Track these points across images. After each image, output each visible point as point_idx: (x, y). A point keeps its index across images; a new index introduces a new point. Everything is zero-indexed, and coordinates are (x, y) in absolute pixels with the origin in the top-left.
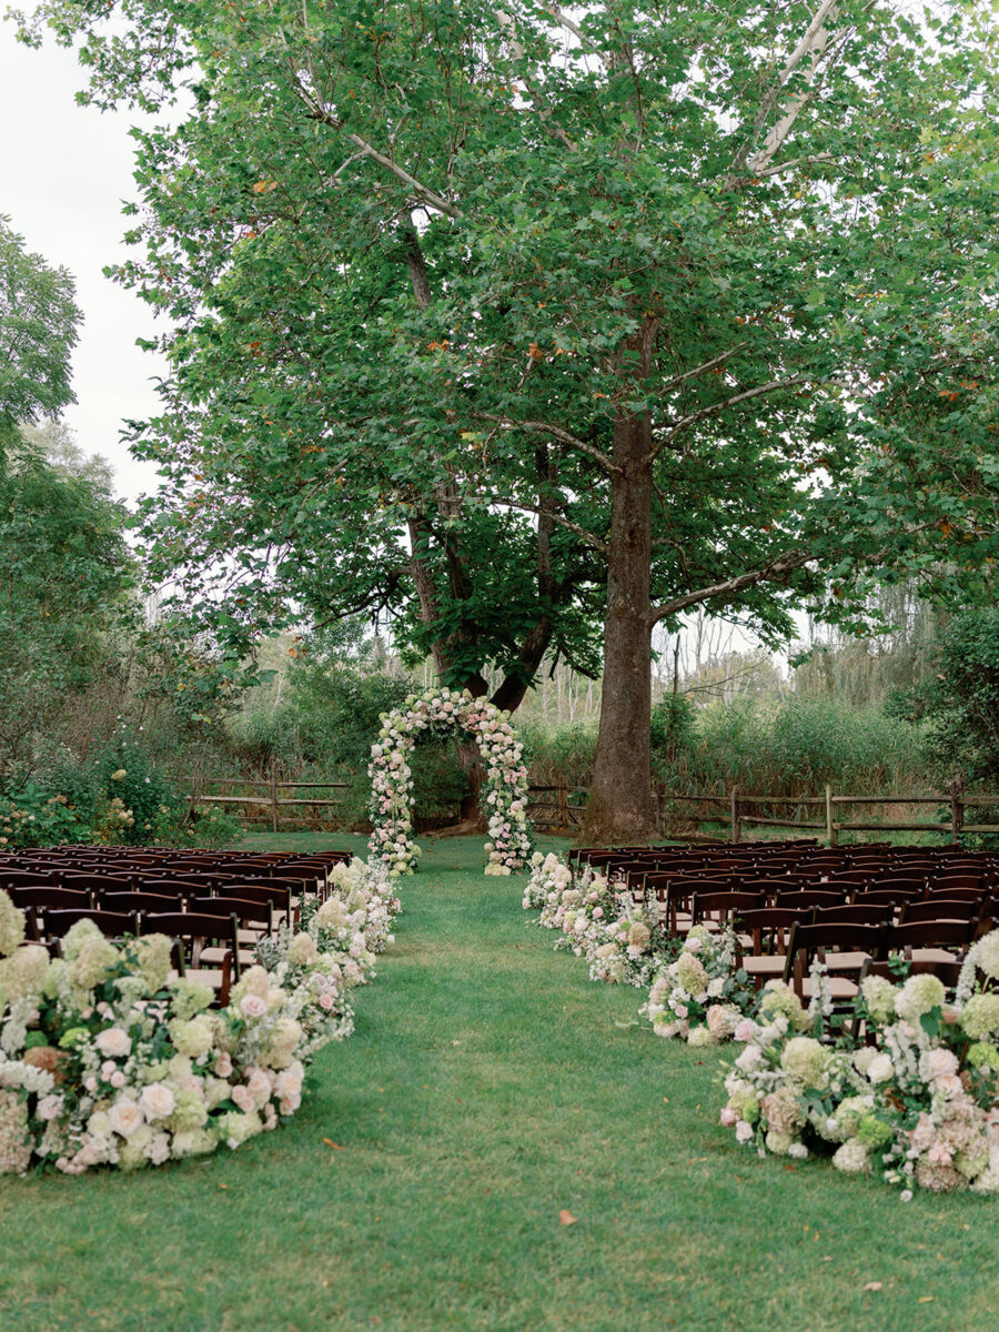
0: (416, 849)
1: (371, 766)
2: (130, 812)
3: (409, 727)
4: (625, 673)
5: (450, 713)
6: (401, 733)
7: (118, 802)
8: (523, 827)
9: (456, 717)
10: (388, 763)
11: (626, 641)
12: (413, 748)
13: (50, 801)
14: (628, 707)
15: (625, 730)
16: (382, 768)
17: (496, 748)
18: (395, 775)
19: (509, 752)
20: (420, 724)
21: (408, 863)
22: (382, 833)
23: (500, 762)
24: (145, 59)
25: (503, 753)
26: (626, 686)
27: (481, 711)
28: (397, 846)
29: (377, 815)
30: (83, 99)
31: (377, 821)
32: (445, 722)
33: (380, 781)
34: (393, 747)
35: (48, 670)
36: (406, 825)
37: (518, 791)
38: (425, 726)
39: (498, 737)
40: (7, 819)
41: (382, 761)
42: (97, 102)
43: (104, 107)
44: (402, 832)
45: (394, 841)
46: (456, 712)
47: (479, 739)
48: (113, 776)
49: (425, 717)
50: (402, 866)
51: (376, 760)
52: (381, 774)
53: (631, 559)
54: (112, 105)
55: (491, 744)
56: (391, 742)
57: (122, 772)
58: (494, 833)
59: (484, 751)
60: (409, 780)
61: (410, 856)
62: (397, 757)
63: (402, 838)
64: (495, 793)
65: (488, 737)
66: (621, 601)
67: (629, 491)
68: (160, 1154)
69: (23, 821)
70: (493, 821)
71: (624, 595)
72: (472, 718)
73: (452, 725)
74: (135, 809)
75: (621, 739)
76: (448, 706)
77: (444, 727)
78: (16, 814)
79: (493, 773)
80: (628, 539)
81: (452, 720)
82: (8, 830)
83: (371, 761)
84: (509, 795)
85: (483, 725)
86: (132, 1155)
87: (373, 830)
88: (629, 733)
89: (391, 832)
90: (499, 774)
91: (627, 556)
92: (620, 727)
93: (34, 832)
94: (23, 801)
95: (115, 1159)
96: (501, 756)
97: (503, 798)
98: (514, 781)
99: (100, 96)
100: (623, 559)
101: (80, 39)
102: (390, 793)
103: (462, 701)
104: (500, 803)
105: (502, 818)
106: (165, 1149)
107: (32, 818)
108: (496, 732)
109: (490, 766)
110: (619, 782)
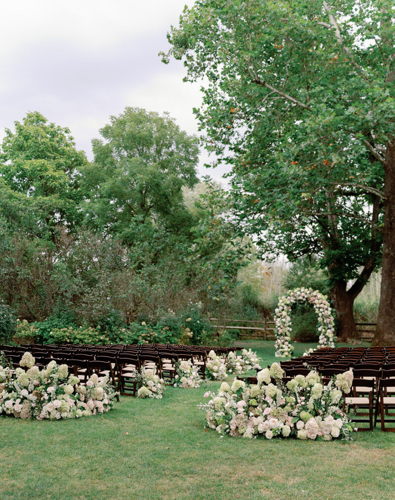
0: (292, 347)
1: (275, 316)
2: (192, 333)
3: (288, 302)
4: (389, 279)
5: (304, 297)
6: (286, 304)
7: (188, 329)
8: (331, 340)
9: (306, 299)
10: (281, 316)
11: (389, 266)
12: (290, 310)
13: (163, 329)
14: (390, 292)
15: (389, 302)
16: (279, 317)
17: (321, 310)
18: (284, 320)
19: (326, 311)
20: (293, 301)
21: (289, 352)
22: (279, 341)
23: (323, 315)
24: (206, 62)
25: (324, 311)
26: (389, 284)
27: (316, 296)
28: (284, 346)
29: (278, 335)
30: (185, 80)
31: (278, 337)
32: (302, 300)
33: (278, 322)
34: (283, 310)
35: (160, 284)
36: (288, 338)
37: (330, 326)
38: (295, 302)
39: (322, 305)
40: (149, 335)
41: (279, 315)
42: (189, 80)
43: (192, 81)
44: (287, 341)
45: (283, 344)
46: (306, 296)
47: (315, 307)
48: (187, 320)
49: (294, 298)
50: (286, 353)
51: (277, 314)
52: (279, 319)
53: (391, 234)
54: (195, 81)
55: (319, 308)
56: (282, 308)
57: (190, 319)
58: (321, 342)
59: (317, 311)
60: (289, 322)
61: (289, 350)
62: (284, 313)
63: (287, 343)
64: (321, 327)
65: (318, 306)
66: (387, 251)
67: (390, 207)
68: (58, 417)
69: (154, 336)
70: (321, 337)
71: (388, 248)
72: (312, 299)
73: (305, 302)
74: (194, 332)
75: (387, 306)
76: (303, 294)
77: (302, 302)
78: (152, 333)
79: (320, 319)
80: (389, 226)
81: (304, 299)
82: (149, 339)
83: (275, 315)
84: (327, 328)
85: (316, 301)
86: (51, 417)
87: (276, 340)
88: (391, 303)
89: (282, 341)
90: (322, 320)
91: (389, 233)
92: (387, 301)
93: (157, 339)
94: (155, 329)
95: (48, 417)
96: (323, 313)
97: (325, 329)
98: (328, 322)
99: (190, 78)
100: (388, 234)
101: (184, 58)
102: (282, 327)
103: (308, 292)
104: (323, 330)
105: (324, 336)
106: (59, 416)
107: (156, 335)
108: (321, 303)
109: (319, 317)
110: (386, 323)
